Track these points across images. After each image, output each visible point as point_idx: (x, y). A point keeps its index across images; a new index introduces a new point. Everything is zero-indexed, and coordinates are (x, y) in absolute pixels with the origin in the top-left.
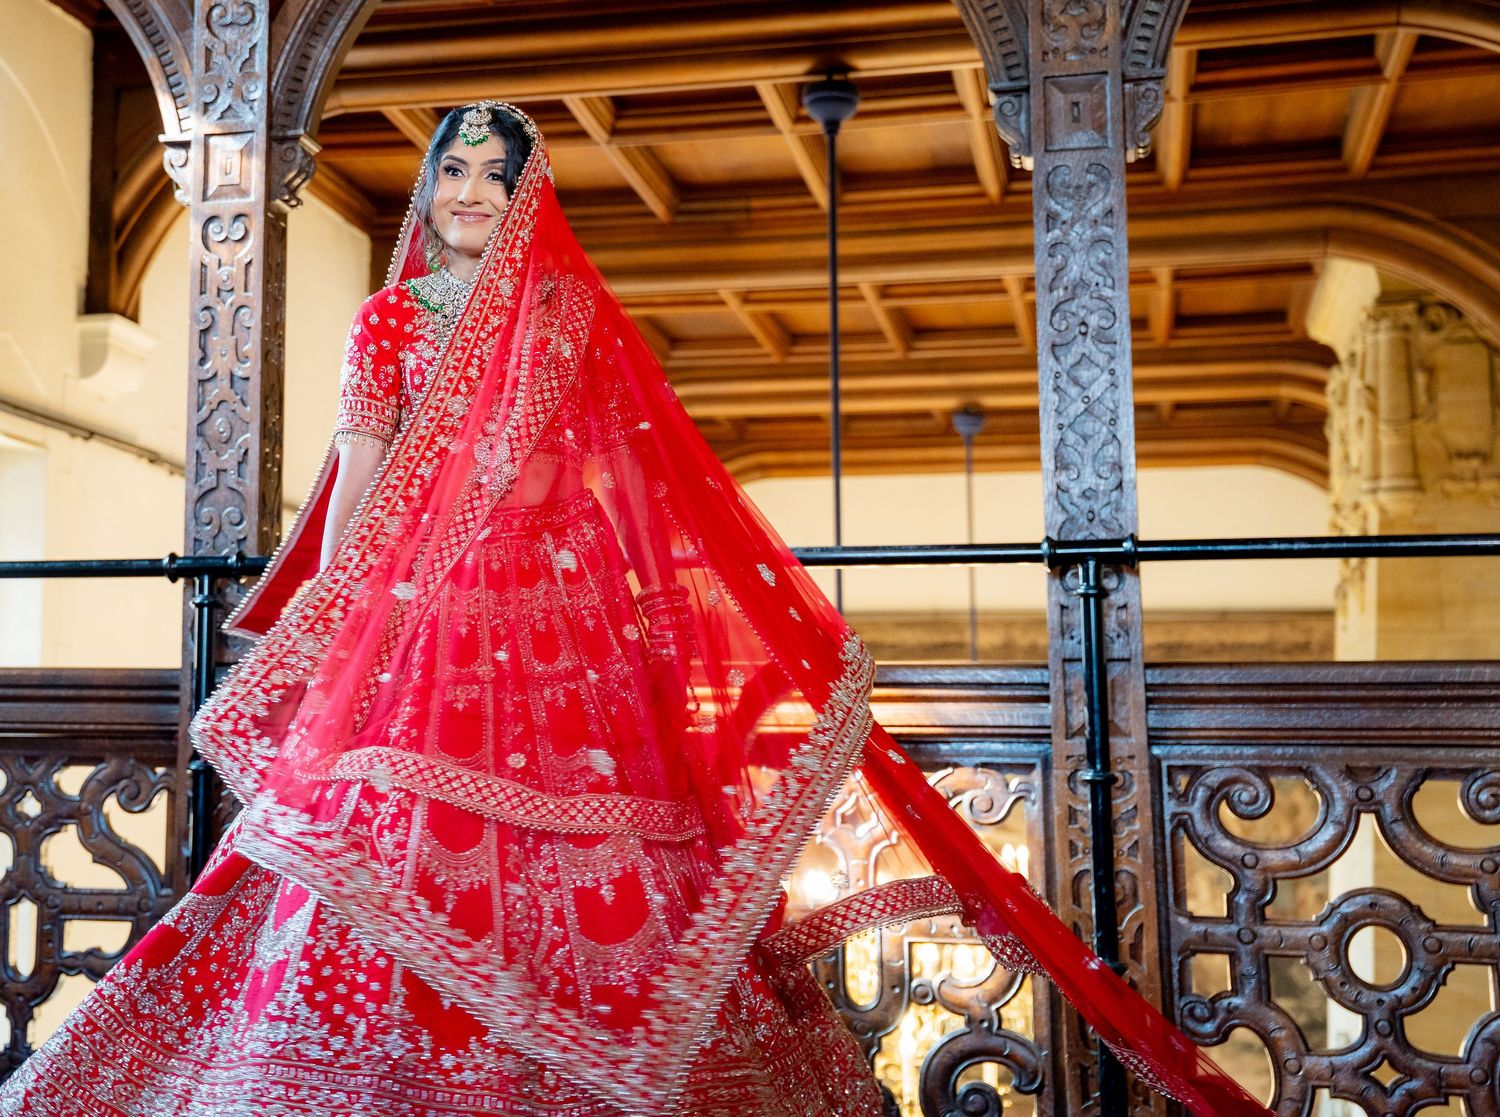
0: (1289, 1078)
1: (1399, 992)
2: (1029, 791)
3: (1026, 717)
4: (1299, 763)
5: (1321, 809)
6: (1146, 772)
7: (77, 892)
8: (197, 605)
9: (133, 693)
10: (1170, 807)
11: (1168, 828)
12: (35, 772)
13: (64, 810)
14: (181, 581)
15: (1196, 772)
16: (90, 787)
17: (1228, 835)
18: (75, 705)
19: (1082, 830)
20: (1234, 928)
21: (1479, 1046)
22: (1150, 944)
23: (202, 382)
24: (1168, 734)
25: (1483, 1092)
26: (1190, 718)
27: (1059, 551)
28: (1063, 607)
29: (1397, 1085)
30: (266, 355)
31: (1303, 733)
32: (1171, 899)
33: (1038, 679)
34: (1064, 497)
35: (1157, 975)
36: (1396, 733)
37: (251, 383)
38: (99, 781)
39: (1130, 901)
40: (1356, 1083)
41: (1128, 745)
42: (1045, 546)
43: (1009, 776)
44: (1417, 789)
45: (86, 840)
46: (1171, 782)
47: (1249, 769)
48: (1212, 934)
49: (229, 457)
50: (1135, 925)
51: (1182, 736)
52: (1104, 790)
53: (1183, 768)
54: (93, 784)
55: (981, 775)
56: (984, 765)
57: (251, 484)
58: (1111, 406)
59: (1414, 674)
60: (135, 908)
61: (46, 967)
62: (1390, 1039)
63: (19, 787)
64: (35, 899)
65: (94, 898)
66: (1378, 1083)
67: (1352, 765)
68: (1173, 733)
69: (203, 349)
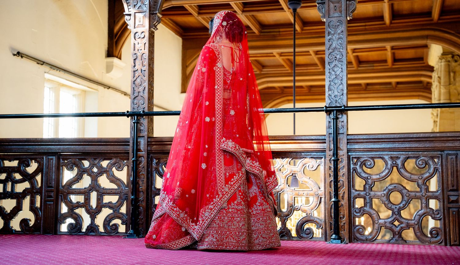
0: (376, 224)
1: (400, 205)
2: (321, 163)
3: (321, 146)
4: (380, 156)
5: (385, 166)
6: (346, 158)
7: (106, 189)
8: (133, 123)
9: (119, 143)
10: (352, 166)
11: (351, 171)
12: (96, 162)
13: (103, 170)
14: (130, 117)
15: (358, 158)
16: (109, 165)
17: (364, 172)
18: (106, 146)
19: (332, 171)
20: (365, 192)
21: (417, 216)
22: (346, 196)
23: (134, 71)
24: (352, 150)
25: (417, 227)
26: (356, 146)
27: (328, 109)
28: (329, 122)
29: (399, 225)
30: (149, 65)
31: (381, 149)
32: (352, 187)
33: (324, 138)
34: (330, 97)
35: (348, 202)
36: (401, 149)
37: (146, 72)
38: (111, 164)
39: (342, 186)
40: (390, 225)
41: (343, 153)
42: (325, 108)
43: (317, 160)
44: (406, 161)
45: (108, 178)
46: (352, 161)
47: (369, 157)
48: (360, 194)
49: (141, 89)
50: (343, 192)
51: (355, 150)
52: (336, 162)
53: (355, 158)
54: (110, 164)
55: (311, 160)
56: (312, 158)
57: (146, 95)
58: (341, 76)
59: (406, 136)
60: (120, 192)
61: (99, 206)
62: (398, 215)
63: (92, 165)
64: (96, 191)
65: (110, 190)
66: (395, 225)
67: (392, 156)
68: (353, 150)
69: (135, 64)
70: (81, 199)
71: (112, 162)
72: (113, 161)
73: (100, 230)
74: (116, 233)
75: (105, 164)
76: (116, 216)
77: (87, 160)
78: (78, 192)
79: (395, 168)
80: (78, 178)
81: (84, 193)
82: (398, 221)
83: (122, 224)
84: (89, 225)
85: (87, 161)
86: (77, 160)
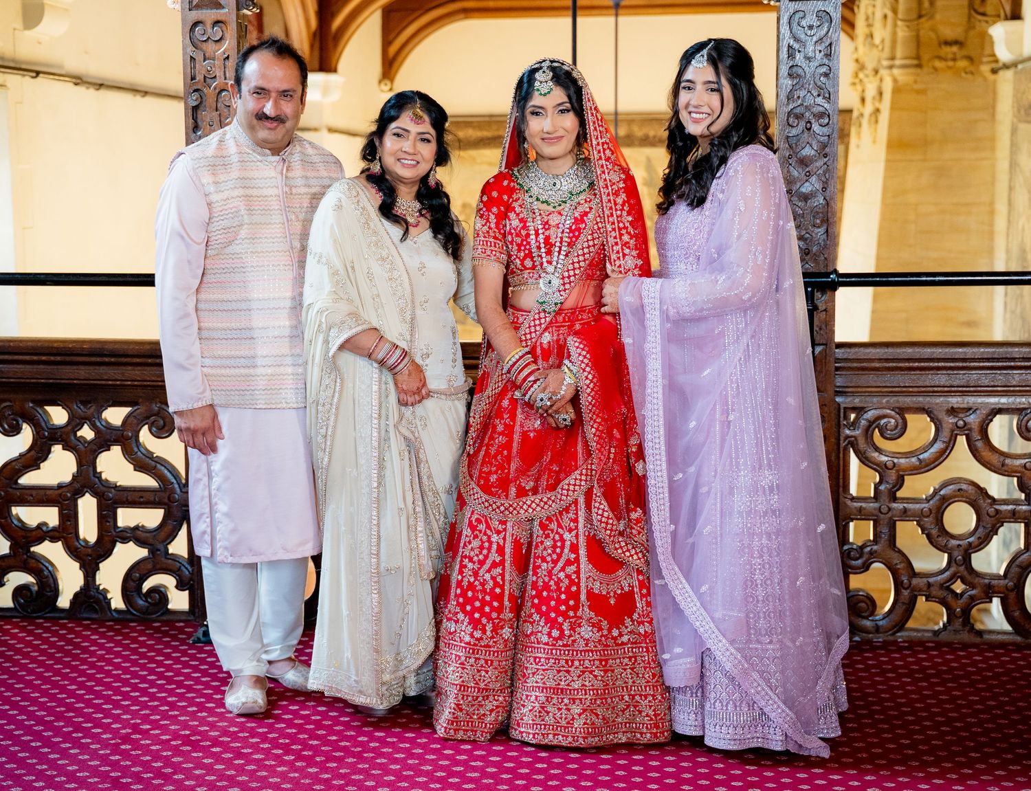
0: (903, 591)
1: (971, 540)
4: (924, 406)
5: (934, 432)
7: (124, 488)
10: (844, 433)
11: (843, 444)
12: (89, 411)
13: (111, 435)
15: (860, 410)
16: (129, 421)
17: (877, 449)
20: (877, 505)
21: (1012, 569)
24: (847, 390)
25: (1013, 595)
29: (965, 592)
32: (841, 489)
38: (135, 417)
40: (943, 592)
44: (991, 420)
45: (127, 457)
46: (845, 417)
47: (893, 409)
48: (865, 509)
53: (854, 409)
54: (131, 419)
60: (166, 501)
61: (106, 538)
62: (963, 567)
63: (78, 421)
64: (95, 494)
65: (136, 494)
66: (953, 592)
67: (955, 406)
68: (850, 390)
69: (196, 122)
70: (50, 516)
71: (138, 411)
72: (141, 409)
73: (114, 605)
74: (162, 614)
75: (115, 416)
76: (158, 566)
77: (59, 405)
78: (40, 497)
79: (962, 440)
80: (35, 457)
81: (59, 502)
82: (963, 582)
83: (177, 587)
84: (78, 589)
85: (60, 408)
86: (31, 405)
